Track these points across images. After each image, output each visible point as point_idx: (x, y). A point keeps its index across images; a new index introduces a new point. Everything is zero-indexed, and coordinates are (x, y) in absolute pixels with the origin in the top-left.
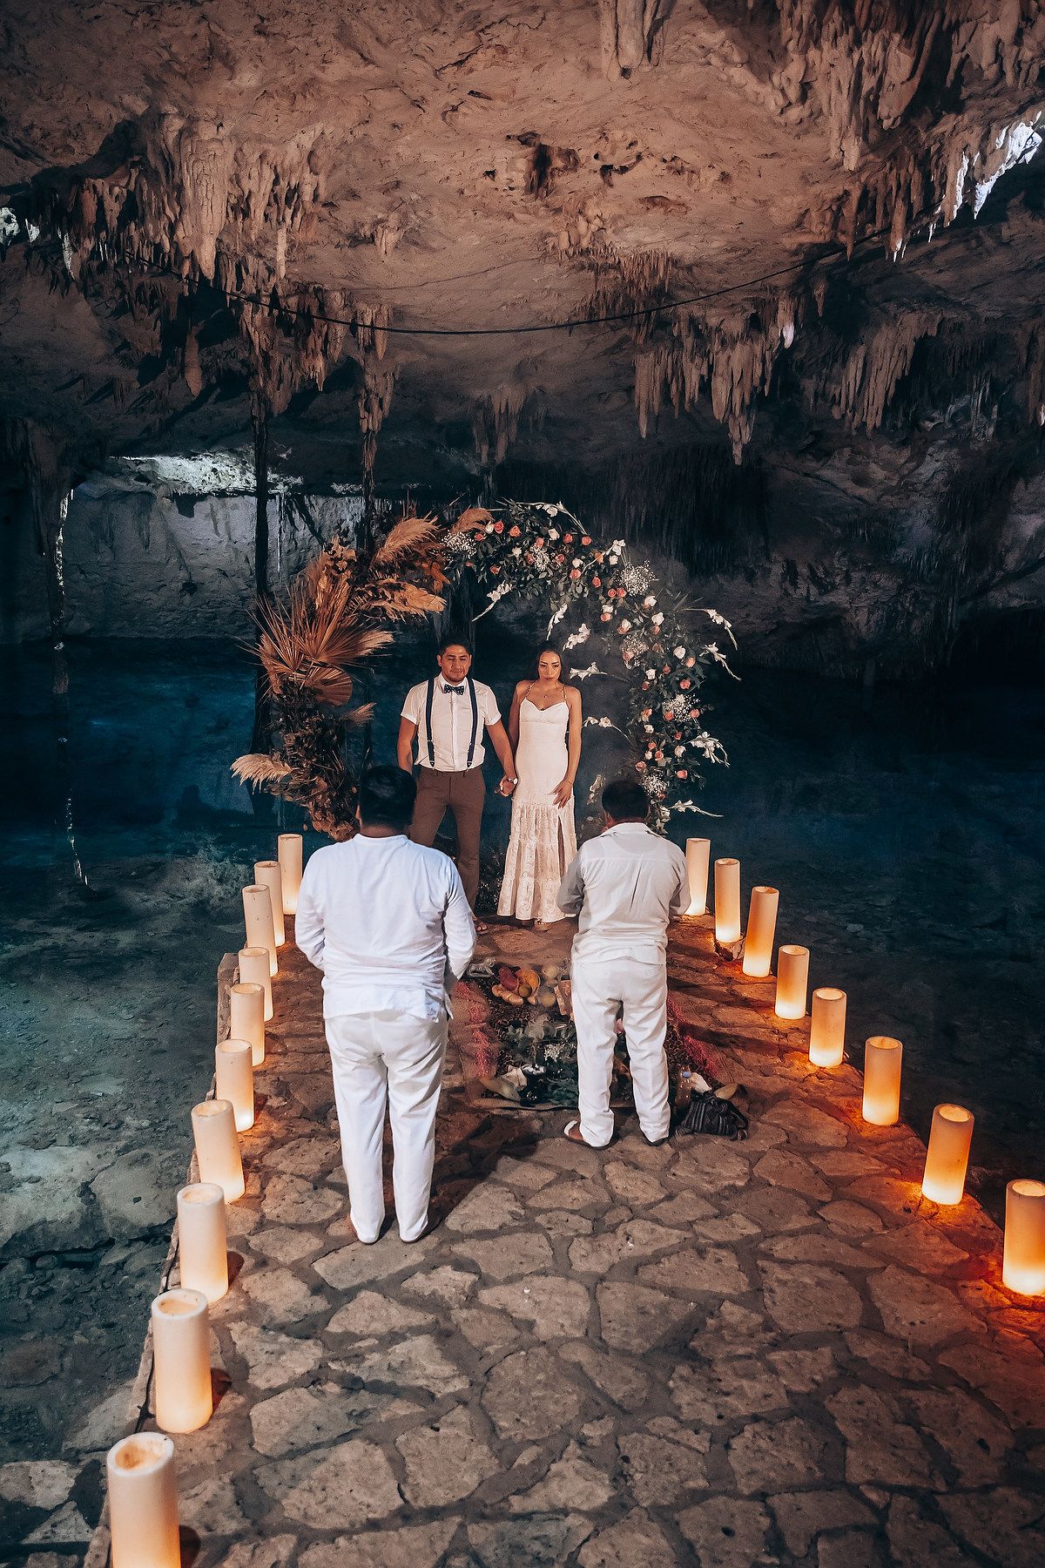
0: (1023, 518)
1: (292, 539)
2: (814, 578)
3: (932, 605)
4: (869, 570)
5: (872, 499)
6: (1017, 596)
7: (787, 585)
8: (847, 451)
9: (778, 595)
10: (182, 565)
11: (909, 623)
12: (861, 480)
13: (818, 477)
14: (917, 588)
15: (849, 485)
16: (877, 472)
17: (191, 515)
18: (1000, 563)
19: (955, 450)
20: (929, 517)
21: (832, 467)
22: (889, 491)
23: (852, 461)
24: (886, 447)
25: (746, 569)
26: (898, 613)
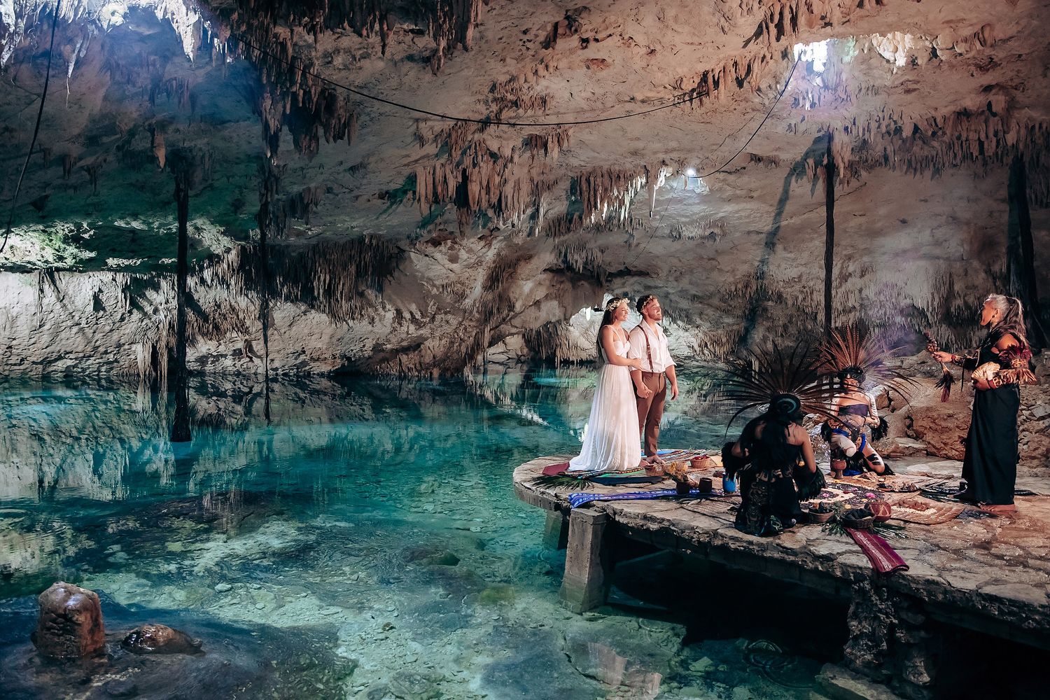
0: (524, 282)
1: (39, 304)
2: (413, 320)
3: (473, 334)
4: (446, 313)
5: (458, 271)
6: (516, 327)
7: (396, 324)
8: (449, 242)
9: (389, 331)
11: (460, 345)
12: (454, 259)
13: (433, 257)
14: (467, 324)
15: (446, 262)
16: (463, 254)
18: (511, 307)
19: (505, 243)
20: (483, 281)
21: (441, 251)
22: (469, 267)
23: (451, 248)
24: (472, 240)
25: (369, 316)
26: (455, 338)
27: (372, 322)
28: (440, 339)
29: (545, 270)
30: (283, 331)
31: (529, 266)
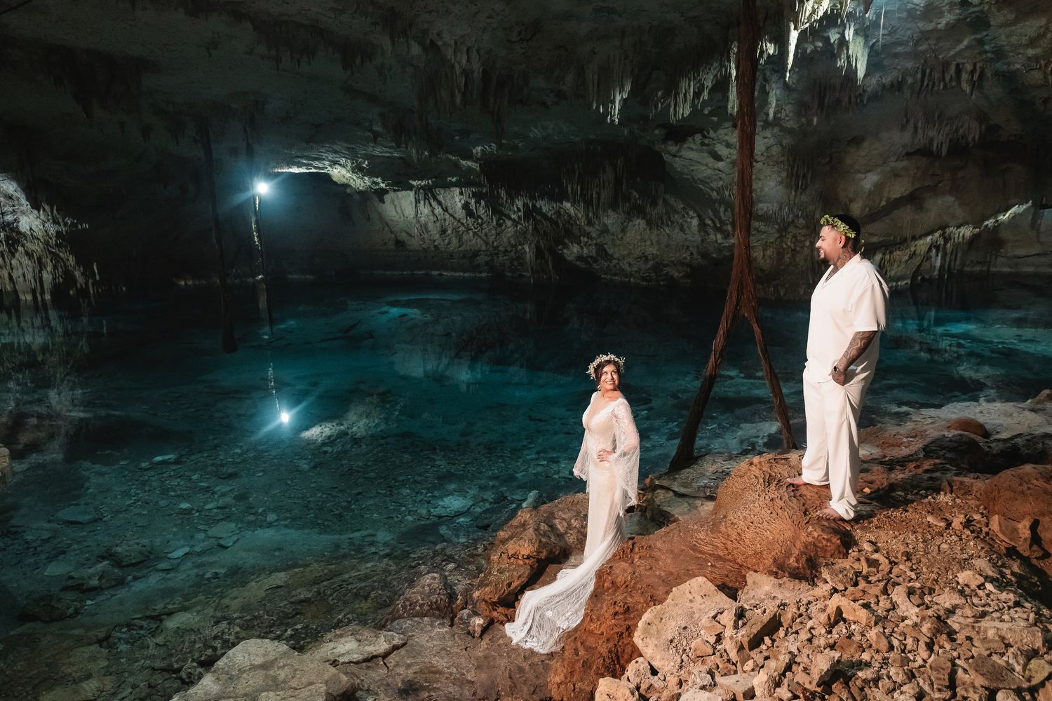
0: (863, 176)
1: (434, 214)
3: (807, 244)
7: (703, 233)
8: (698, 137)
10: (392, 232)
12: (718, 158)
13: (681, 157)
15: (708, 161)
16: (722, 150)
17: (384, 203)
19: (776, 130)
20: (780, 179)
21: (691, 149)
23: (703, 144)
24: (721, 132)
25: (678, 223)
26: (784, 249)
27: (682, 229)
28: (764, 250)
29: (908, 155)
30: (620, 236)
31: (862, 153)
